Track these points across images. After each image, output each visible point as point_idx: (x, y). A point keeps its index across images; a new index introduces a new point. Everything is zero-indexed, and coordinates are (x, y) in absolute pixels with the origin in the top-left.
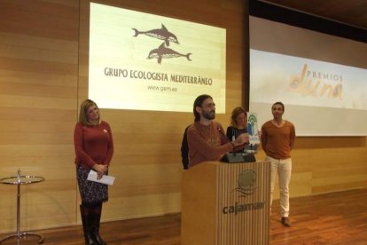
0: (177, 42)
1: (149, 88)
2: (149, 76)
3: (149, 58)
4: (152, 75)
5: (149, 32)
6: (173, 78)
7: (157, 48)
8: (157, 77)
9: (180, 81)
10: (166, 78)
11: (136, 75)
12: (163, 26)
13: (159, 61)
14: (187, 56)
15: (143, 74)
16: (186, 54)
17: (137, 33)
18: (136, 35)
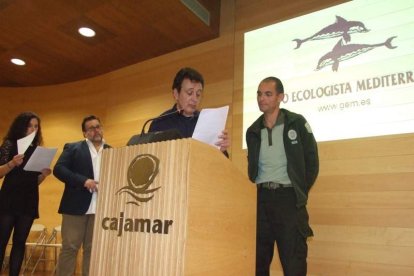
0: (365, 30)
1: (321, 109)
2: (320, 92)
3: (318, 68)
4: (324, 91)
5: (316, 35)
6: (361, 86)
7: (330, 50)
8: (334, 90)
9: (375, 87)
10: (349, 88)
11: (301, 96)
12: (338, 18)
13: (335, 68)
14: (388, 44)
15: (310, 93)
16: (384, 41)
17: (299, 42)
18: (298, 46)
